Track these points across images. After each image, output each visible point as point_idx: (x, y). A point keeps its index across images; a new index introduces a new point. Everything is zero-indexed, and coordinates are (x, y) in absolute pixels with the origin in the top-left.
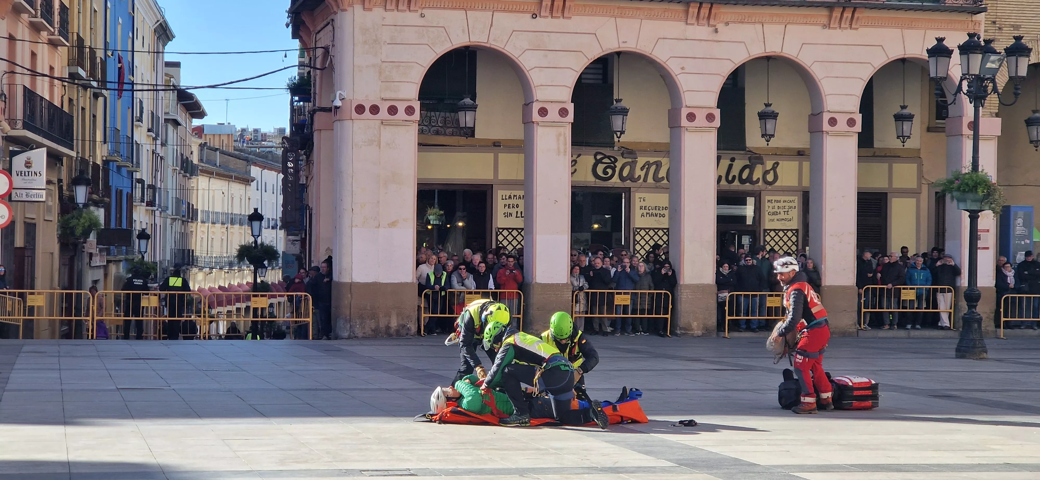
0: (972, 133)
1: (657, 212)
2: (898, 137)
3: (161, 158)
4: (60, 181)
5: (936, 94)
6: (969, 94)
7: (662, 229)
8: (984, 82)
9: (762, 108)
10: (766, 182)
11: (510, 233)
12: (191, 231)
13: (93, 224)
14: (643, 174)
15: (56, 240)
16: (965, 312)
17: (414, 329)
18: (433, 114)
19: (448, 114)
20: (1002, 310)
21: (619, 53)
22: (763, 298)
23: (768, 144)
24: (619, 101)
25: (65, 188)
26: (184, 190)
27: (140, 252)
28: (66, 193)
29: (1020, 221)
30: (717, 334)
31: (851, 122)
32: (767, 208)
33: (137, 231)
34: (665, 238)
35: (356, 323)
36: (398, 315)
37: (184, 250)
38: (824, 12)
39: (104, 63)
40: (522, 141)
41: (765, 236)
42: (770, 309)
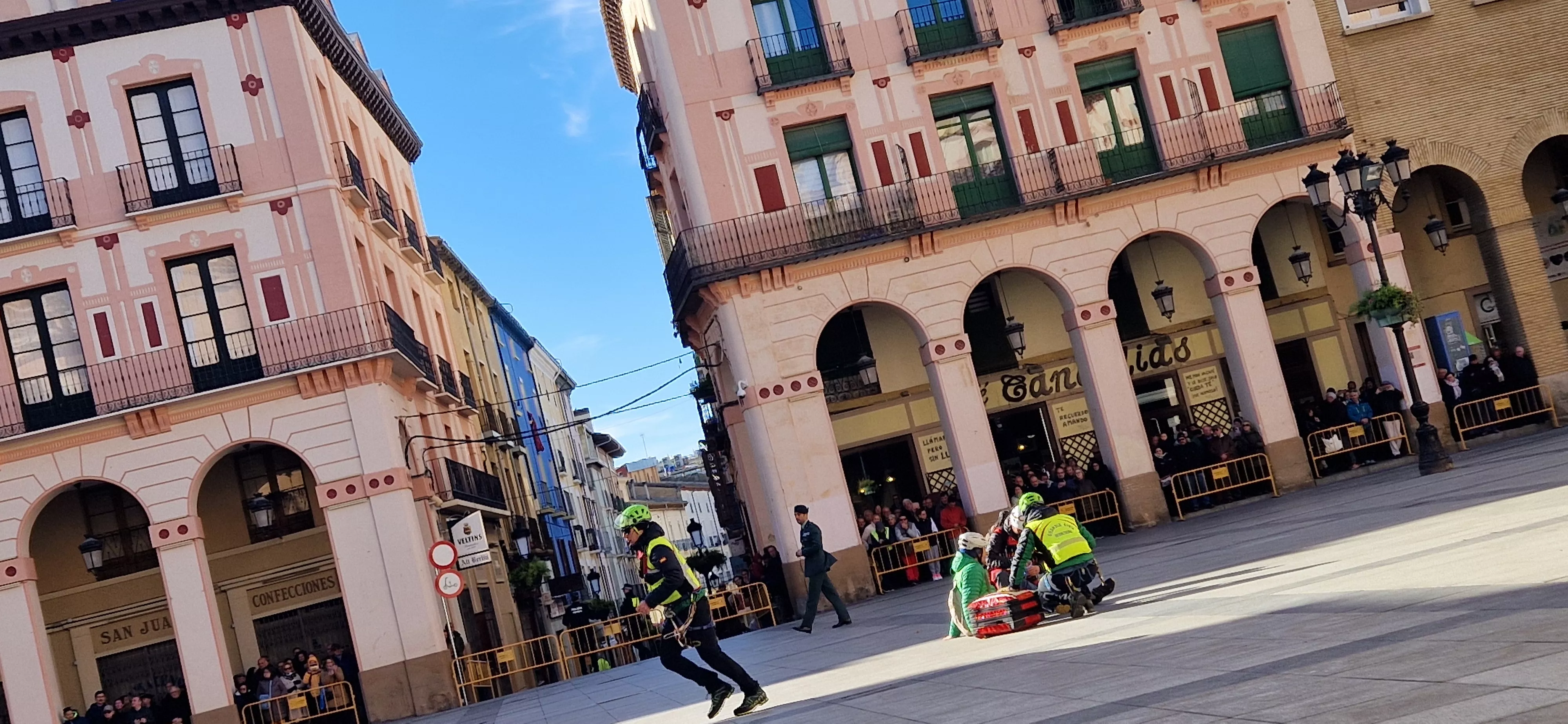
0: (1373, 254)
1: (1078, 417)
2: (1300, 279)
3: (593, 502)
4: (502, 542)
6: (1357, 211)
7: (1088, 433)
8: (1369, 195)
9: (1154, 287)
10: (1179, 360)
11: (941, 476)
14: (1053, 384)
15: (512, 600)
17: (872, 590)
18: (835, 381)
19: (850, 378)
20: (1457, 422)
21: (998, 274)
22: (1208, 473)
23: (1171, 322)
24: (1010, 319)
25: (508, 548)
28: (509, 552)
29: (1449, 329)
30: (1173, 520)
31: (1248, 277)
32: (1187, 385)
33: (586, 574)
34: (1093, 441)
36: (853, 580)
38: (1191, 177)
40: (929, 385)
41: (1193, 414)
42: (1219, 480)
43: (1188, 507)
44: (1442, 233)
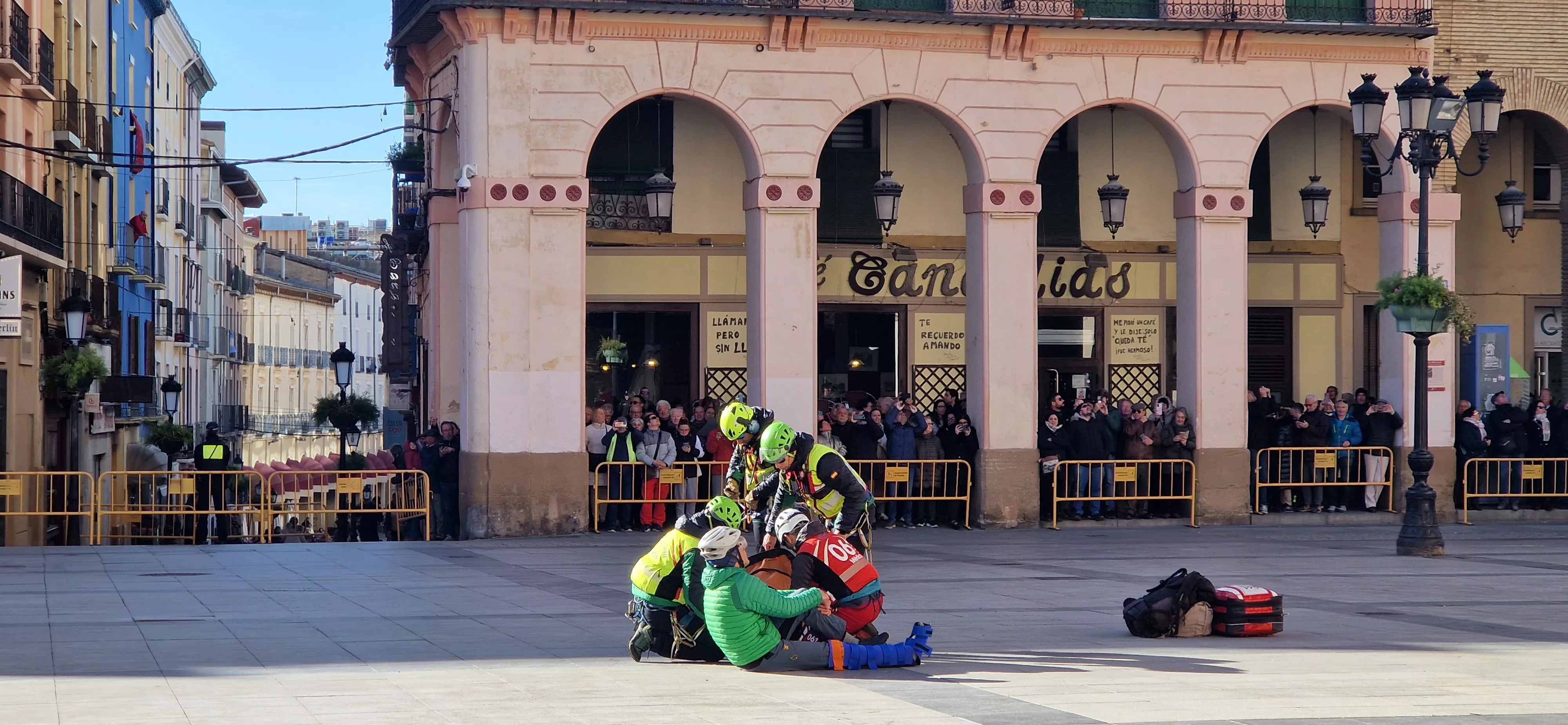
0: (1417, 216)
1: (948, 341)
2: (1307, 224)
3: (197, 268)
4: (43, 305)
5: (1363, 159)
6: (1412, 158)
7: (956, 367)
8: (1434, 140)
9: (1104, 182)
10: (1111, 293)
11: (726, 376)
12: (244, 378)
13: (94, 371)
14: (925, 283)
15: (38, 395)
16: (1411, 486)
17: (583, 522)
18: (608, 197)
19: (631, 198)
20: (1465, 482)
21: (887, 103)
22: (1108, 468)
23: (1114, 237)
24: (888, 174)
25: (50, 315)
26: (232, 315)
27: (166, 411)
28: (52, 322)
29: (1490, 348)
30: (1041, 525)
31: (1237, 203)
32: (1113, 333)
33: (162, 379)
35: (496, 514)
36: (559, 502)
37: (233, 407)
38: (1195, 38)
39: (108, 125)
40: (743, 237)
41: (1110, 376)
42: (1119, 484)
43: (1068, 512)
44: (1519, 209)
